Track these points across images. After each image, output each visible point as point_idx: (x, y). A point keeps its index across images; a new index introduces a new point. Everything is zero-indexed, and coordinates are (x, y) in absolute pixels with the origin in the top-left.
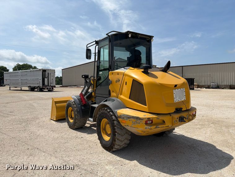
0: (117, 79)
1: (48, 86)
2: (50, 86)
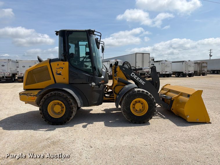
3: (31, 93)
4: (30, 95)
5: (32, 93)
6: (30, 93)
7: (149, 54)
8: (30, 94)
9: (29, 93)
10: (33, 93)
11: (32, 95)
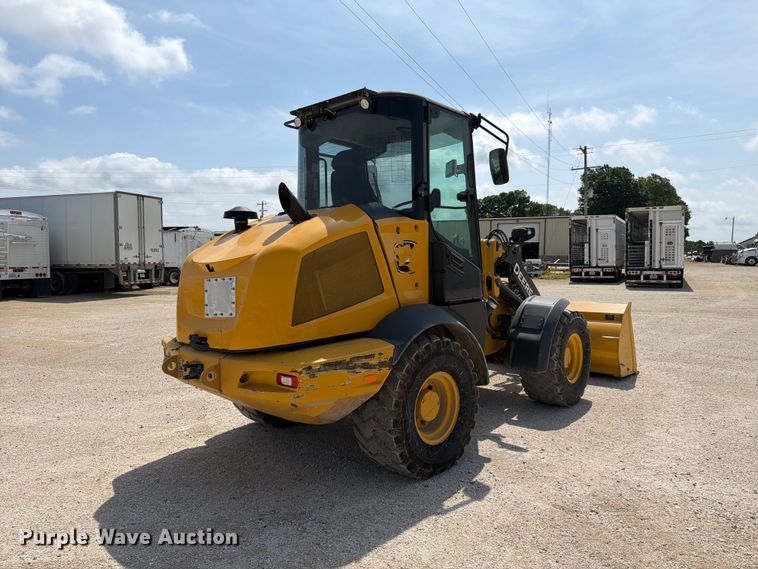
1: (590, 267)
2: (597, 267)
3: (367, 353)
4: (365, 366)
5: (372, 356)
6: (366, 357)
7: (161, 199)
8: (365, 361)
9: (358, 358)
10: (377, 356)
11: (373, 362)
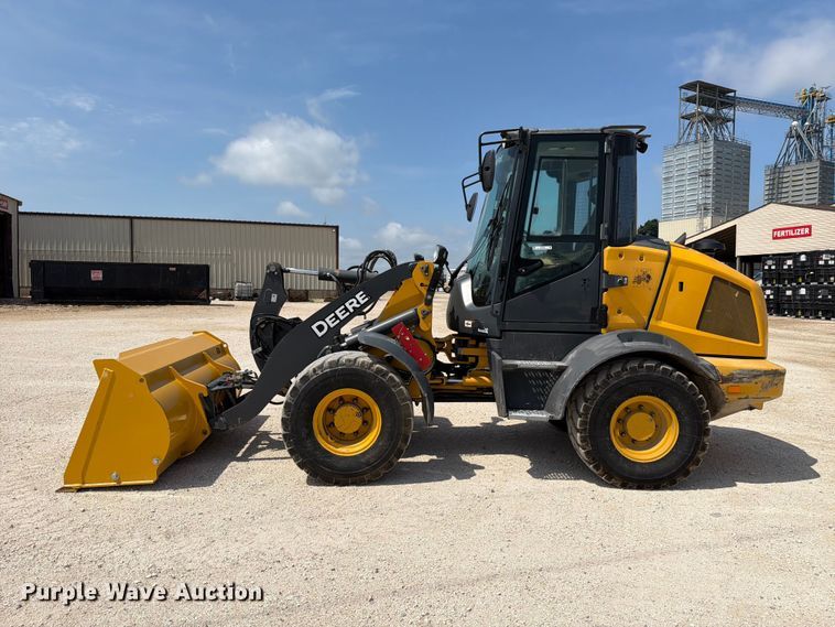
0: (641, 274)
